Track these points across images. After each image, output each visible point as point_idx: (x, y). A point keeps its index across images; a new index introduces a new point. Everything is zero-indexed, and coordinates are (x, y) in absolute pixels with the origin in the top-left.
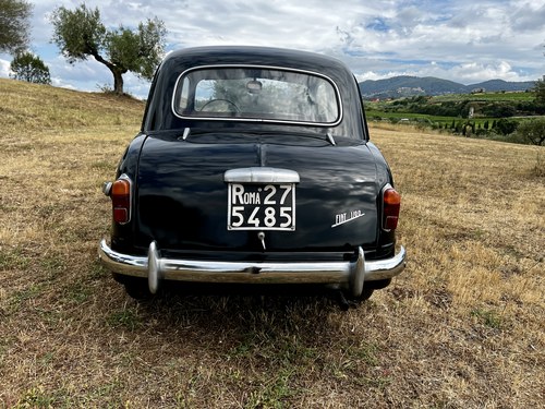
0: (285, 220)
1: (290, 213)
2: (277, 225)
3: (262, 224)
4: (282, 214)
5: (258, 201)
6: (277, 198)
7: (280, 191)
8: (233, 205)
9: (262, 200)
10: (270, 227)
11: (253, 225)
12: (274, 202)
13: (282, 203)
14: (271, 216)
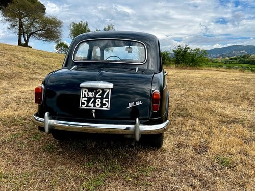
0: (105, 105)
1: (107, 102)
2: (101, 107)
3: (95, 106)
4: (104, 102)
5: (94, 96)
6: (102, 95)
7: (104, 92)
8: (82, 98)
9: (95, 96)
10: (98, 107)
11: (91, 107)
12: (101, 97)
13: (104, 97)
14: (99, 103)
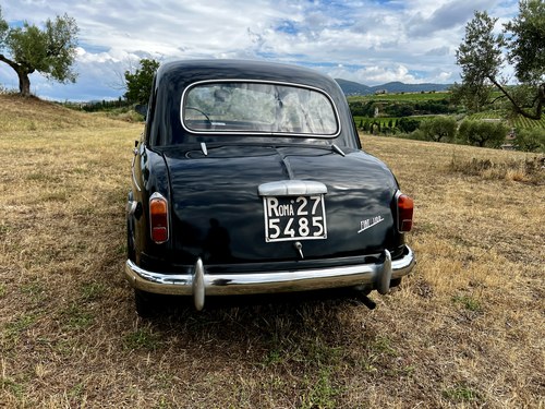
0: (318, 229)
1: (321, 222)
2: (311, 234)
3: (297, 234)
4: (315, 224)
5: (292, 212)
6: (308, 208)
7: (311, 202)
8: (269, 218)
9: (296, 212)
10: (304, 236)
11: (289, 236)
12: (306, 213)
13: (313, 213)
14: (305, 226)
